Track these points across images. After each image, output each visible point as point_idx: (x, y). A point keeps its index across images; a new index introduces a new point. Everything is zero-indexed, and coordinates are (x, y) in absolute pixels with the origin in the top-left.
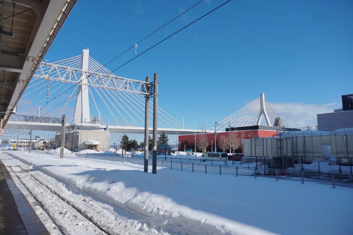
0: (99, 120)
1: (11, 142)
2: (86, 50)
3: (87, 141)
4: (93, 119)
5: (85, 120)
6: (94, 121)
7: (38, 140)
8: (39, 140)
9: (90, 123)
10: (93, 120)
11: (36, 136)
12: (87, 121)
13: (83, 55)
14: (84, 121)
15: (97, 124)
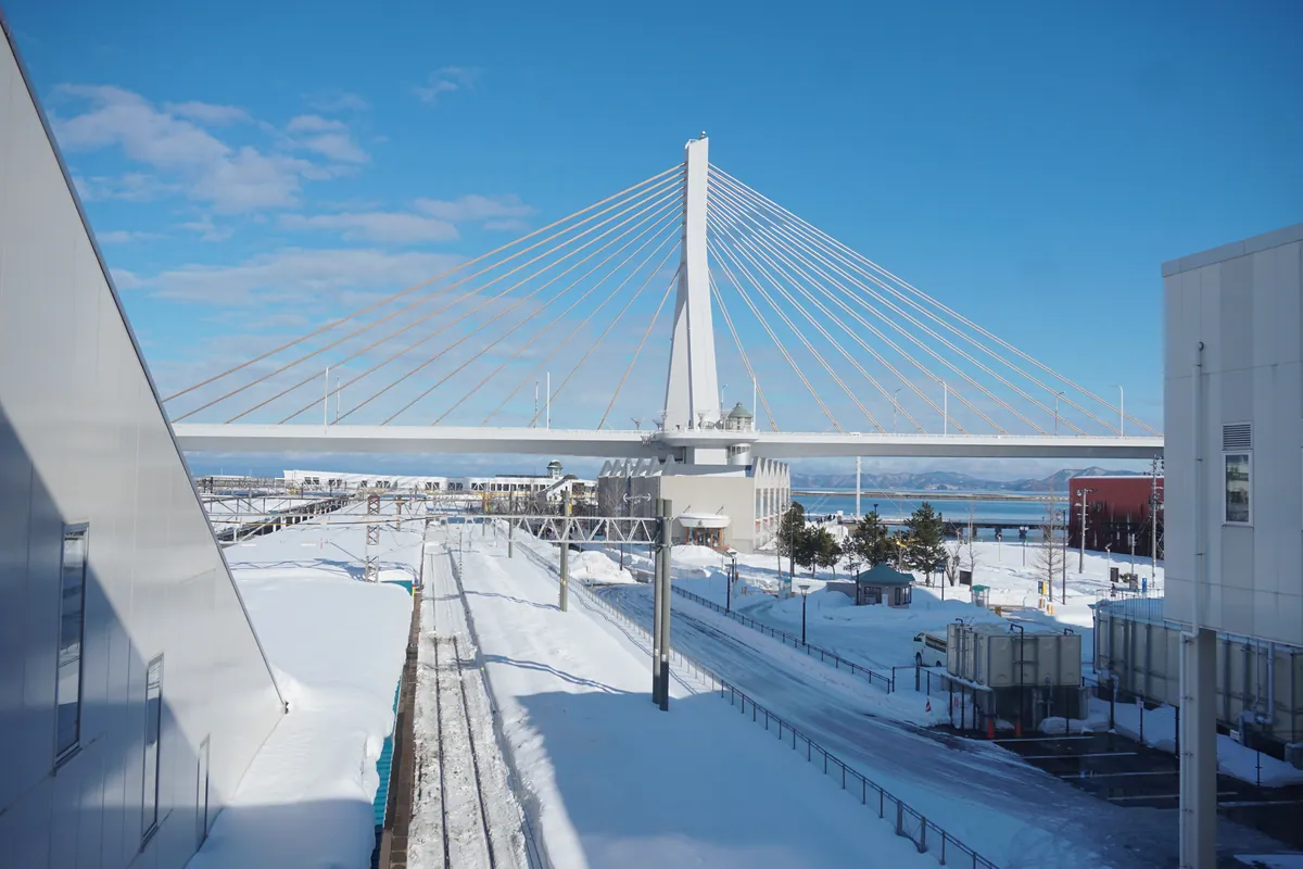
0: (754, 413)
1: (474, 485)
2: (698, 142)
3: (686, 515)
4: (730, 410)
5: (701, 418)
6: (735, 416)
7: (557, 478)
8: (561, 478)
9: (719, 426)
10: (730, 417)
11: (551, 464)
12: (706, 419)
13: (687, 163)
14: (696, 421)
15: (745, 430)
